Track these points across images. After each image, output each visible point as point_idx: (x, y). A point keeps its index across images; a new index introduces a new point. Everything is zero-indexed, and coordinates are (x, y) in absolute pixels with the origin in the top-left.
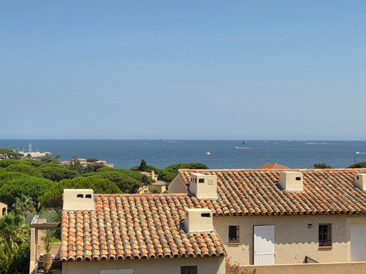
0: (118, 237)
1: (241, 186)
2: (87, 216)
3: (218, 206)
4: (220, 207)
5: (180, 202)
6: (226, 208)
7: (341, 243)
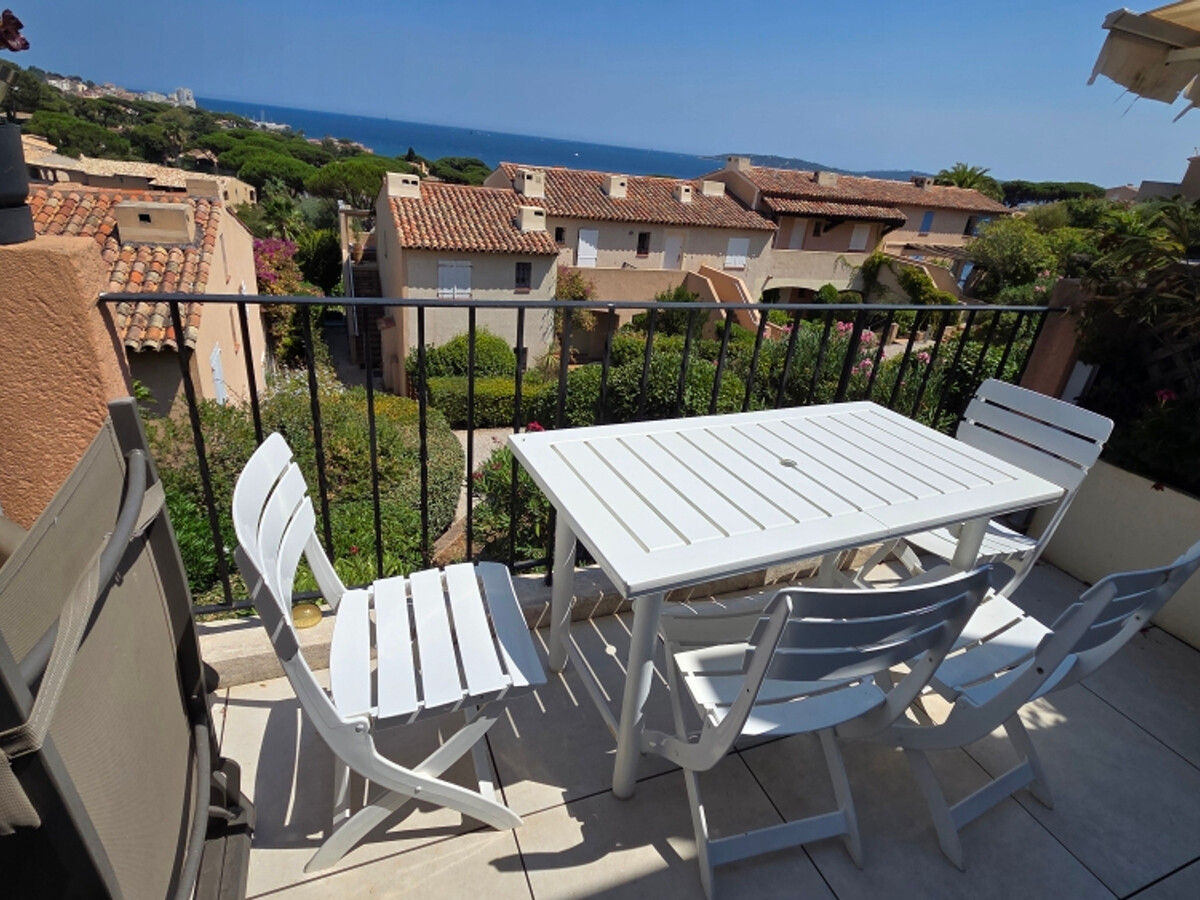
0: (452, 229)
1: (565, 187)
2: (415, 204)
3: (547, 206)
5: (508, 198)
6: (554, 209)
7: (656, 252)
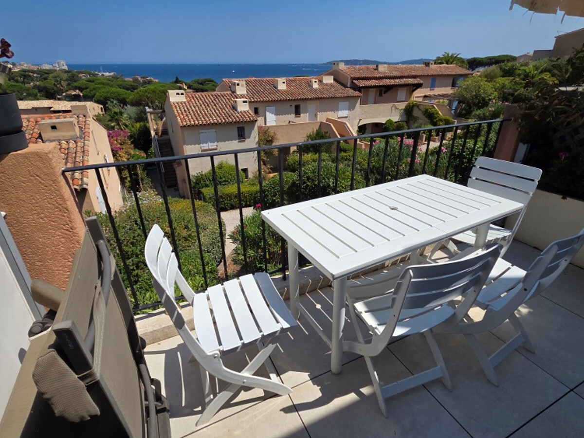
1: (256, 87)
3: (248, 98)
5: (229, 96)
6: (252, 98)
7: (304, 113)
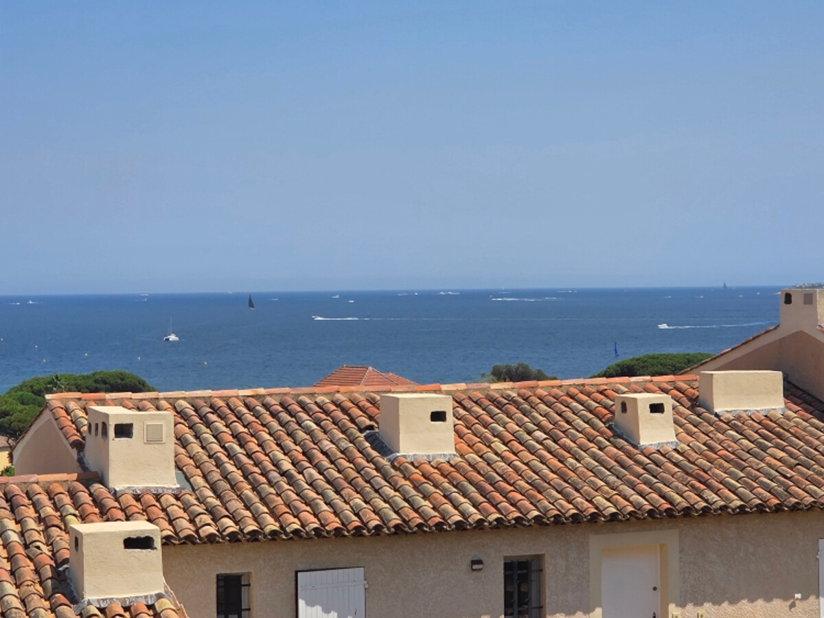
1: (253, 446)
3: (181, 513)
4: (186, 516)
5: (54, 504)
6: (207, 518)
7: (571, 614)
